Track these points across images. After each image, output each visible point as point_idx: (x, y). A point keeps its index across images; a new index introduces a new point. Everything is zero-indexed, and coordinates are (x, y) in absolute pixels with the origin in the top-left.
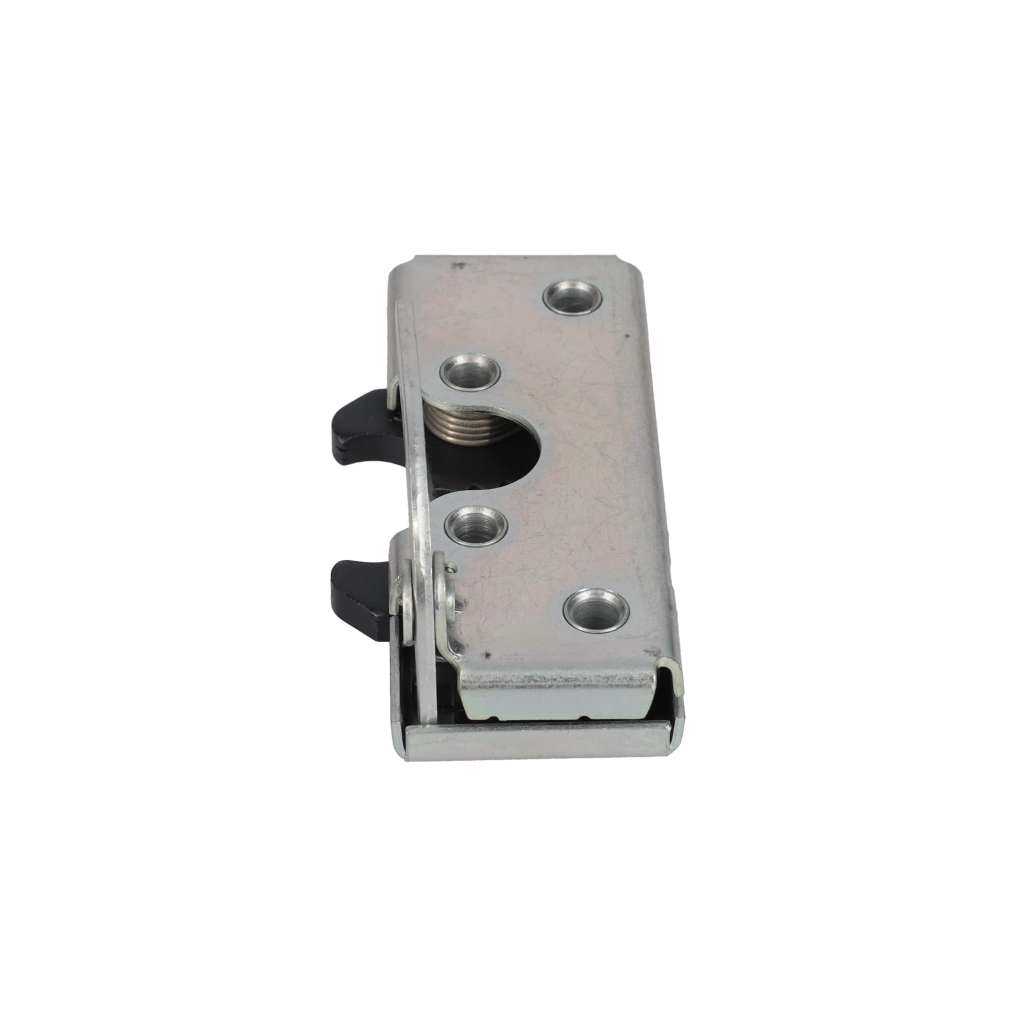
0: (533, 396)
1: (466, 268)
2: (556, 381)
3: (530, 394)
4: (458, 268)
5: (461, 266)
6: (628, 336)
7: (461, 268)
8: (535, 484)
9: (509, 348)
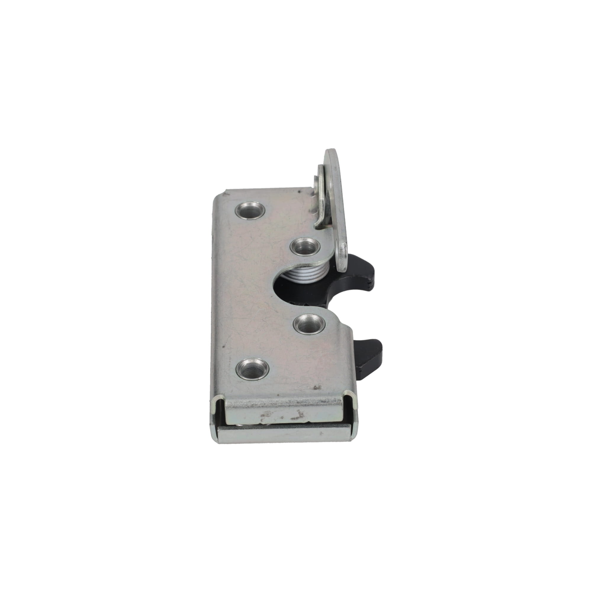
0: (276, 312)
1: (313, 387)
2: (263, 320)
3: (278, 312)
4: (317, 386)
5: (315, 388)
6: (224, 347)
7: (315, 386)
8: (276, 266)
9: (288, 338)
